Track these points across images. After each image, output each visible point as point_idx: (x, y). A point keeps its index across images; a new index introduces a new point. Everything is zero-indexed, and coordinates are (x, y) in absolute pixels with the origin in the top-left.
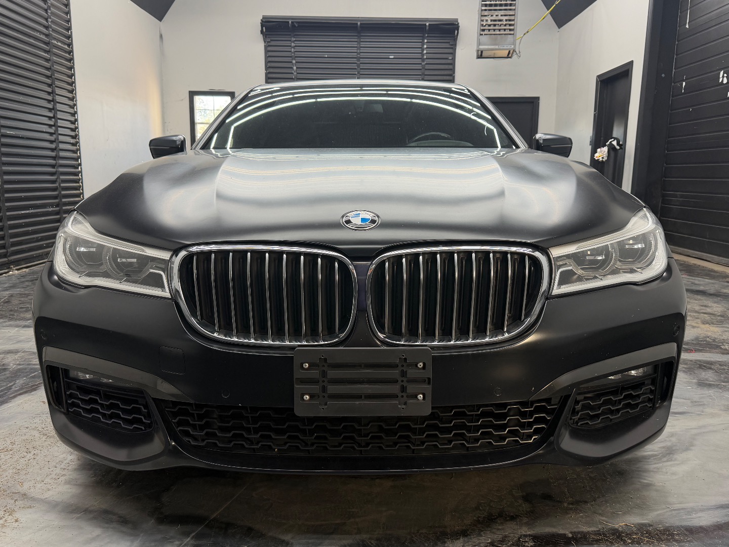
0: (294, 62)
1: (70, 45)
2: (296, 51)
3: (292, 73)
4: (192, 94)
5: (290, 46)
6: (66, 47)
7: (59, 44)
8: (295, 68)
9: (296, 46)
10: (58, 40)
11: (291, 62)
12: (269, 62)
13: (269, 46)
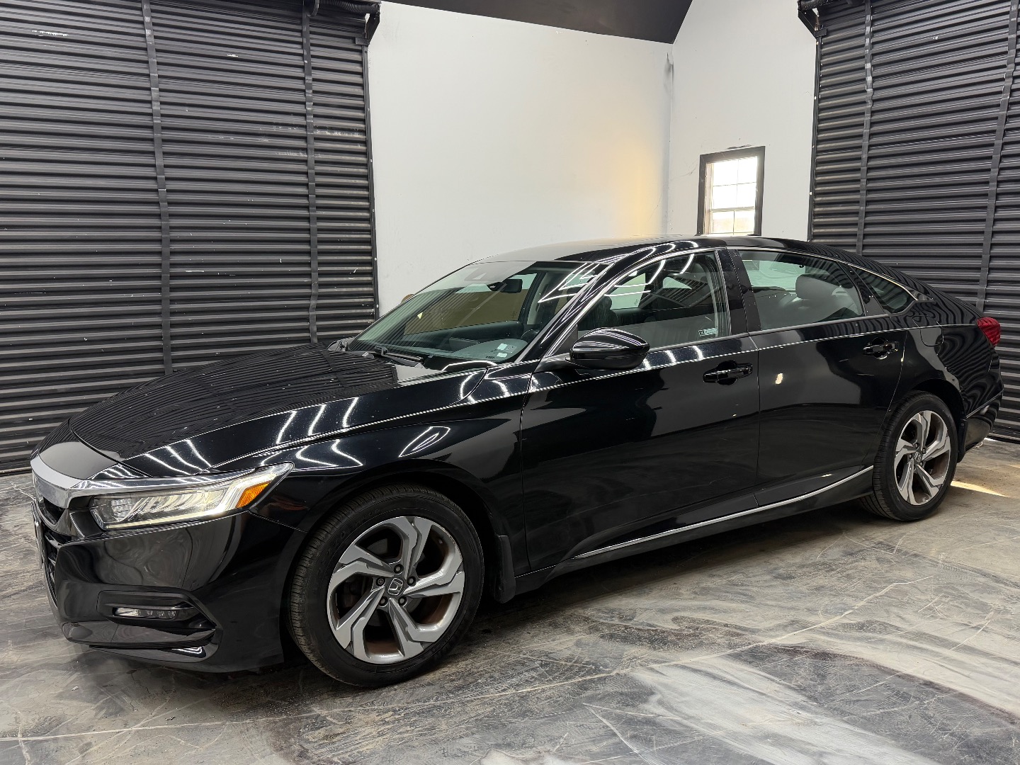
0: (868, 66)
1: (366, 131)
2: (874, 44)
3: (865, 91)
4: (706, 159)
5: (863, 34)
6: (357, 136)
7: (337, 134)
8: (869, 79)
9: (874, 32)
10: (332, 129)
11: (863, 68)
12: (823, 76)
13: (825, 44)
